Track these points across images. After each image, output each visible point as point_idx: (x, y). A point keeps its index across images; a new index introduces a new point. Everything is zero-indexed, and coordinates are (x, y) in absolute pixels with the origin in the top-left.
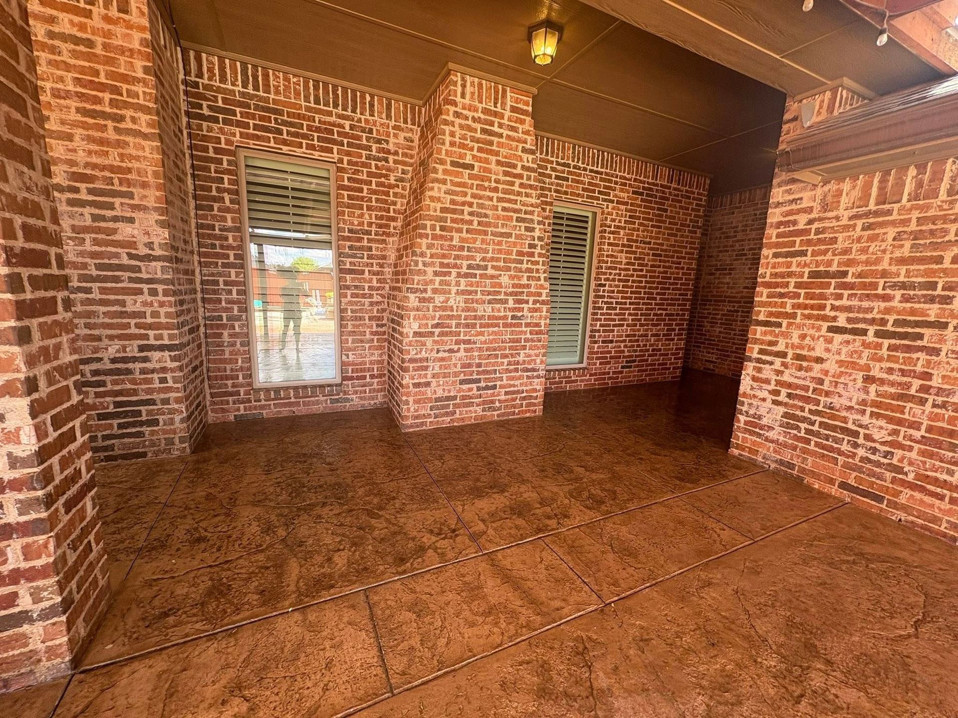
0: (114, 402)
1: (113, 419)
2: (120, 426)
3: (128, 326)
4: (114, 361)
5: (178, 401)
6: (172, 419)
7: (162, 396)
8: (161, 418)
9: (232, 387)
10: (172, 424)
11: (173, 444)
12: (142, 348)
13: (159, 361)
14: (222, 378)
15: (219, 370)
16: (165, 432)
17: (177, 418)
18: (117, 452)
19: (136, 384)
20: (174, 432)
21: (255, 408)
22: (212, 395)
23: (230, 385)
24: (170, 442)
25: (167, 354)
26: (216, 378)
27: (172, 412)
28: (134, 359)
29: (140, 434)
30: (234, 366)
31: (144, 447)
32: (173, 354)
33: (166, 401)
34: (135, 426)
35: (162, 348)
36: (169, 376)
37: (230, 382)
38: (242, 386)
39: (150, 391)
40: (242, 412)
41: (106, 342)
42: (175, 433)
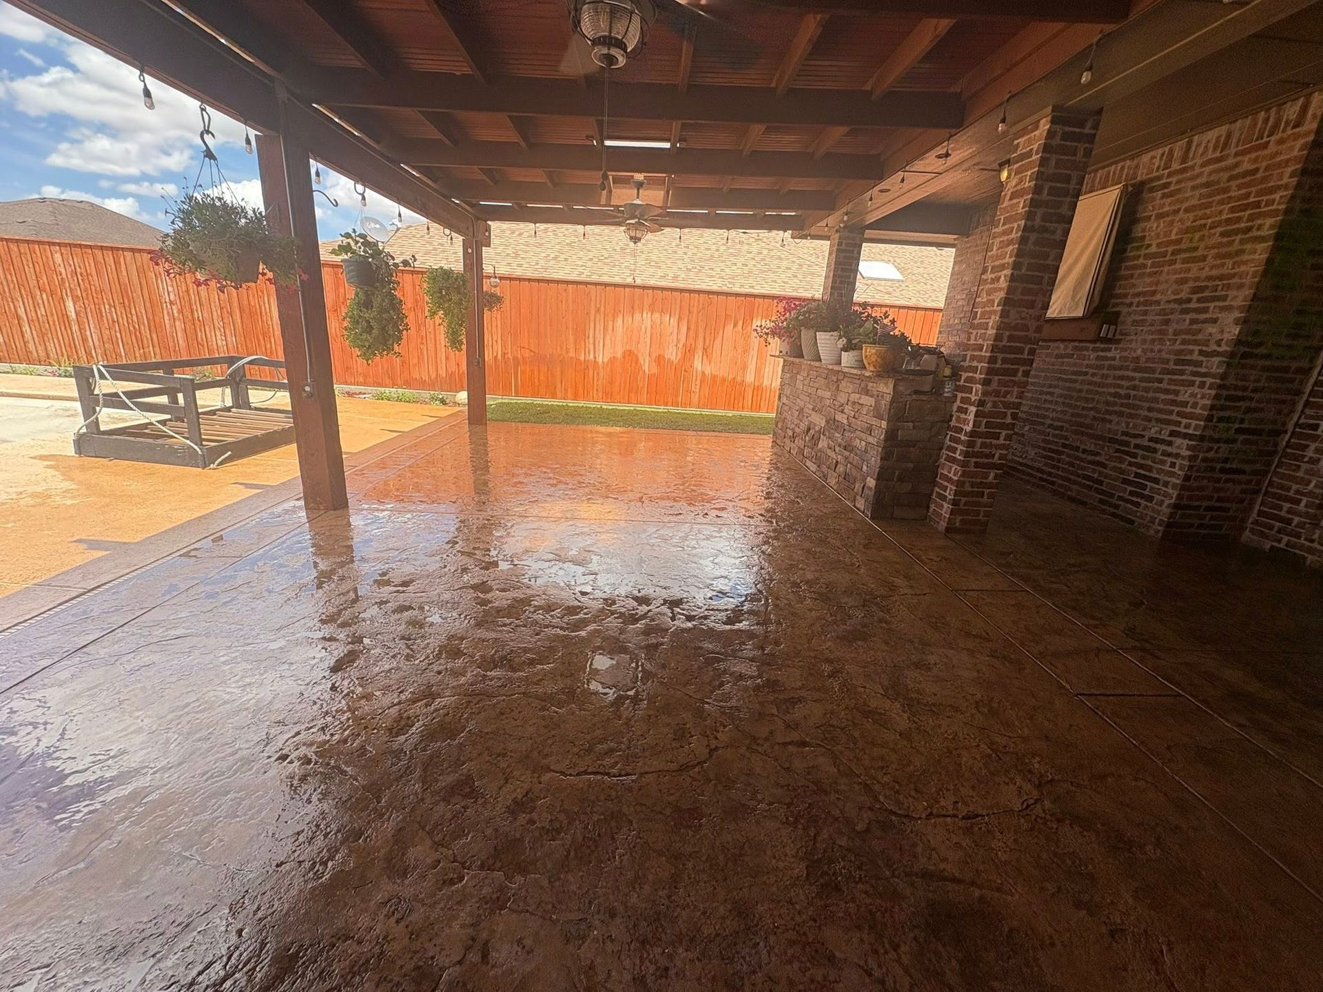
0: (1136, 473)
1: (1129, 485)
2: (1131, 493)
3: (1171, 412)
4: (1151, 440)
5: (1174, 486)
6: (1163, 501)
7: (1167, 479)
8: (1157, 497)
9: (1288, 512)
10: (1161, 506)
11: (1154, 523)
12: (1172, 433)
13: (1179, 447)
14: (1280, 497)
15: (1282, 487)
16: (1154, 510)
17: (1167, 502)
18: (1119, 512)
19: (1155, 463)
20: (1159, 512)
21: (1301, 547)
22: (1260, 513)
23: (1285, 509)
24: (1153, 520)
25: (1186, 442)
26: (1274, 495)
27: (1166, 495)
28: (1163, 442)
29: (1137, 505)
30: (1300, 487)
31: (1136, 516)
32: (1190, 443)
33: (1166, 484)
34: (1138, 497)
35: (1185, 436)
36: (1178, 462)
37: (1286, 506)
38: (1299, 514)
39: (1160, 471)
40: (1282, 545)
41: (1153, 423)
42: (1159, 514)
